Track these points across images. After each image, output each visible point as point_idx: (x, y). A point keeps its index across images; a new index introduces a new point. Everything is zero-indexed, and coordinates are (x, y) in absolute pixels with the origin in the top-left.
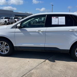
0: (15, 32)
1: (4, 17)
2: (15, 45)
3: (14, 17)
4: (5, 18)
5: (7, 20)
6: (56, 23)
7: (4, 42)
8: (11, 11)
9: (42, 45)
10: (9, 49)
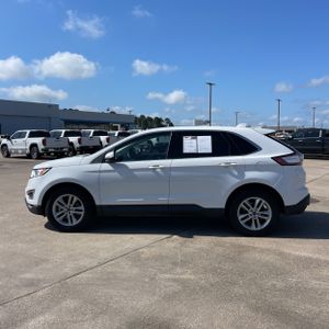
0: (100, 172)
1: (28, 132)
2: (98, 203)
3: (64, 131)
4: (32, 135)
5: (38, 140)
6: (193, 151)
7: (71, 196)
8: (50, 106)
9: (162, 200)
10: (82, 213)
